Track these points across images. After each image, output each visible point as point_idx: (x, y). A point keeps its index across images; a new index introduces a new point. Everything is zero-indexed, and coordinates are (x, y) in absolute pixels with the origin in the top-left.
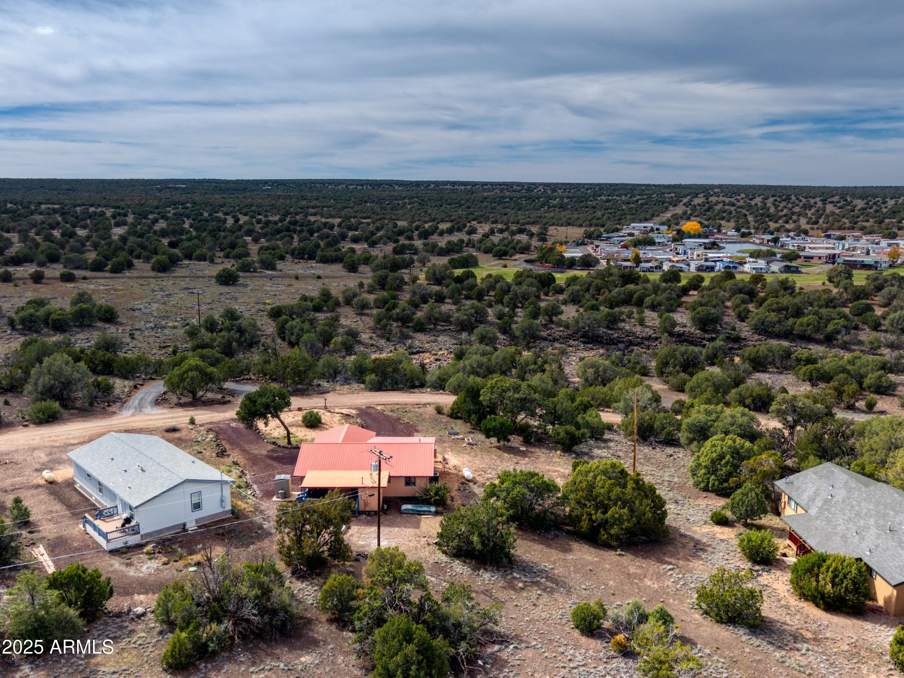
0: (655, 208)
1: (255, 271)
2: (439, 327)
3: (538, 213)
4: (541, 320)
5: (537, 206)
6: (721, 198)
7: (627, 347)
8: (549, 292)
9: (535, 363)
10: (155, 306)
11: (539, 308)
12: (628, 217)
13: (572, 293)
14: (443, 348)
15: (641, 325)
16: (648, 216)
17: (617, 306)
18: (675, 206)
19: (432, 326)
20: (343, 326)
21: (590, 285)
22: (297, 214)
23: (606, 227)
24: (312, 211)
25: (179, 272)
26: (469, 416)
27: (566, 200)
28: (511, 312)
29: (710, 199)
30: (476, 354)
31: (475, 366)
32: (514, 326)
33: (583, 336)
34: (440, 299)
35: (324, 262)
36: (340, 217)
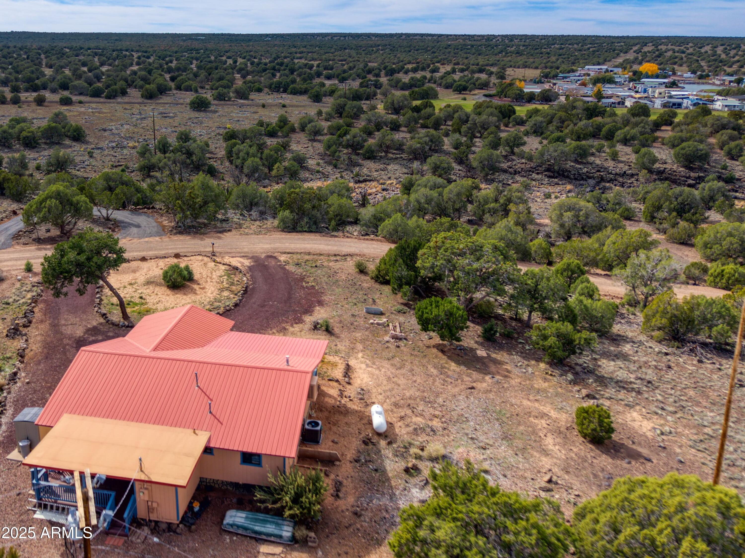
0: (607, 54)
1: (229, 100)
2: (391, 155)
3: (497, 58)
4: (502, 151)
5: (496, 52)
6: (670, 47)
7: (598, 183)
8: (509, 123)
9: (496, 201)
10: (126, 127)
11: (500, 139)
12: (581, 61)
13: (535, 124)
14: (393, 177)
15: (613, 160)
16: (600, 61)
17: (585, 139)
18: (626, 52)
19: (383, 154)
20: (292, 152)
21: (552, 118)
22: (285, 57)
23: (560, 69)
24: (298, 55)
25: (165, 99)
26: (400, 286)
27: (521, 48)
28: (469, 142)
29: (660, 47)
30: (426, 186)
31: (423, 201)
32: (471, 156)
33: (548, 170)
34: (395, 127)
35: (295, 94)
36: (320, 60)
